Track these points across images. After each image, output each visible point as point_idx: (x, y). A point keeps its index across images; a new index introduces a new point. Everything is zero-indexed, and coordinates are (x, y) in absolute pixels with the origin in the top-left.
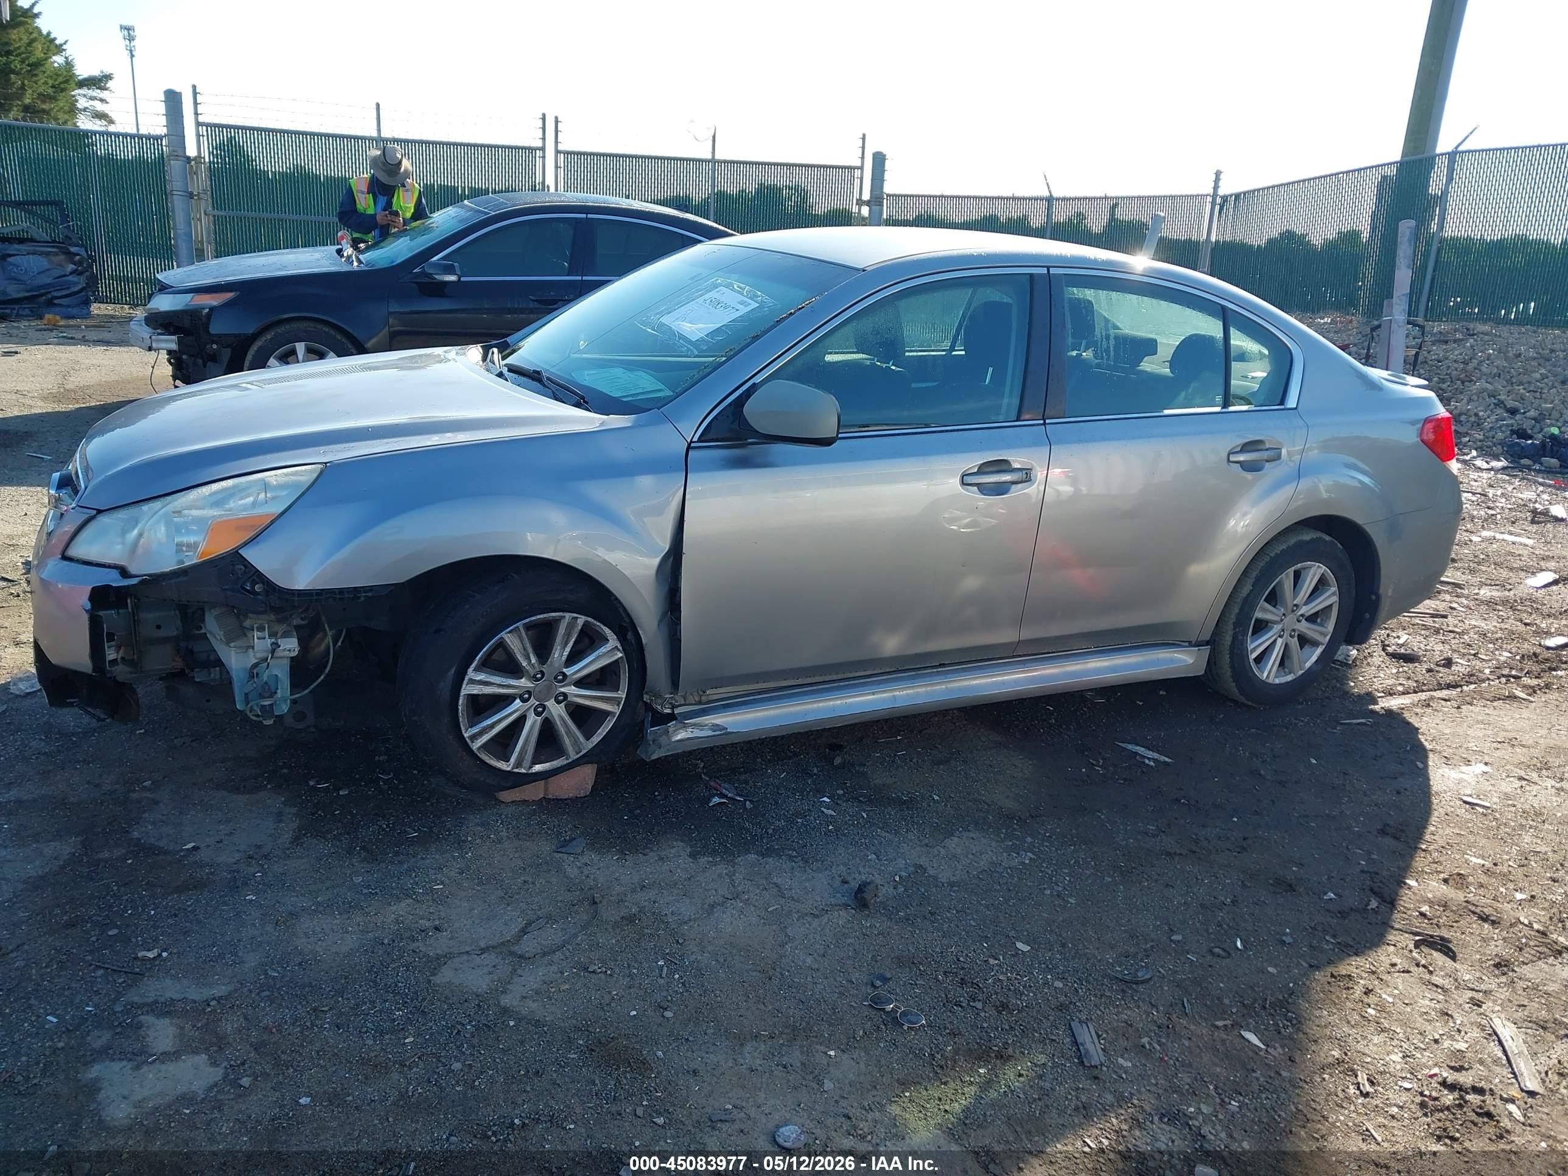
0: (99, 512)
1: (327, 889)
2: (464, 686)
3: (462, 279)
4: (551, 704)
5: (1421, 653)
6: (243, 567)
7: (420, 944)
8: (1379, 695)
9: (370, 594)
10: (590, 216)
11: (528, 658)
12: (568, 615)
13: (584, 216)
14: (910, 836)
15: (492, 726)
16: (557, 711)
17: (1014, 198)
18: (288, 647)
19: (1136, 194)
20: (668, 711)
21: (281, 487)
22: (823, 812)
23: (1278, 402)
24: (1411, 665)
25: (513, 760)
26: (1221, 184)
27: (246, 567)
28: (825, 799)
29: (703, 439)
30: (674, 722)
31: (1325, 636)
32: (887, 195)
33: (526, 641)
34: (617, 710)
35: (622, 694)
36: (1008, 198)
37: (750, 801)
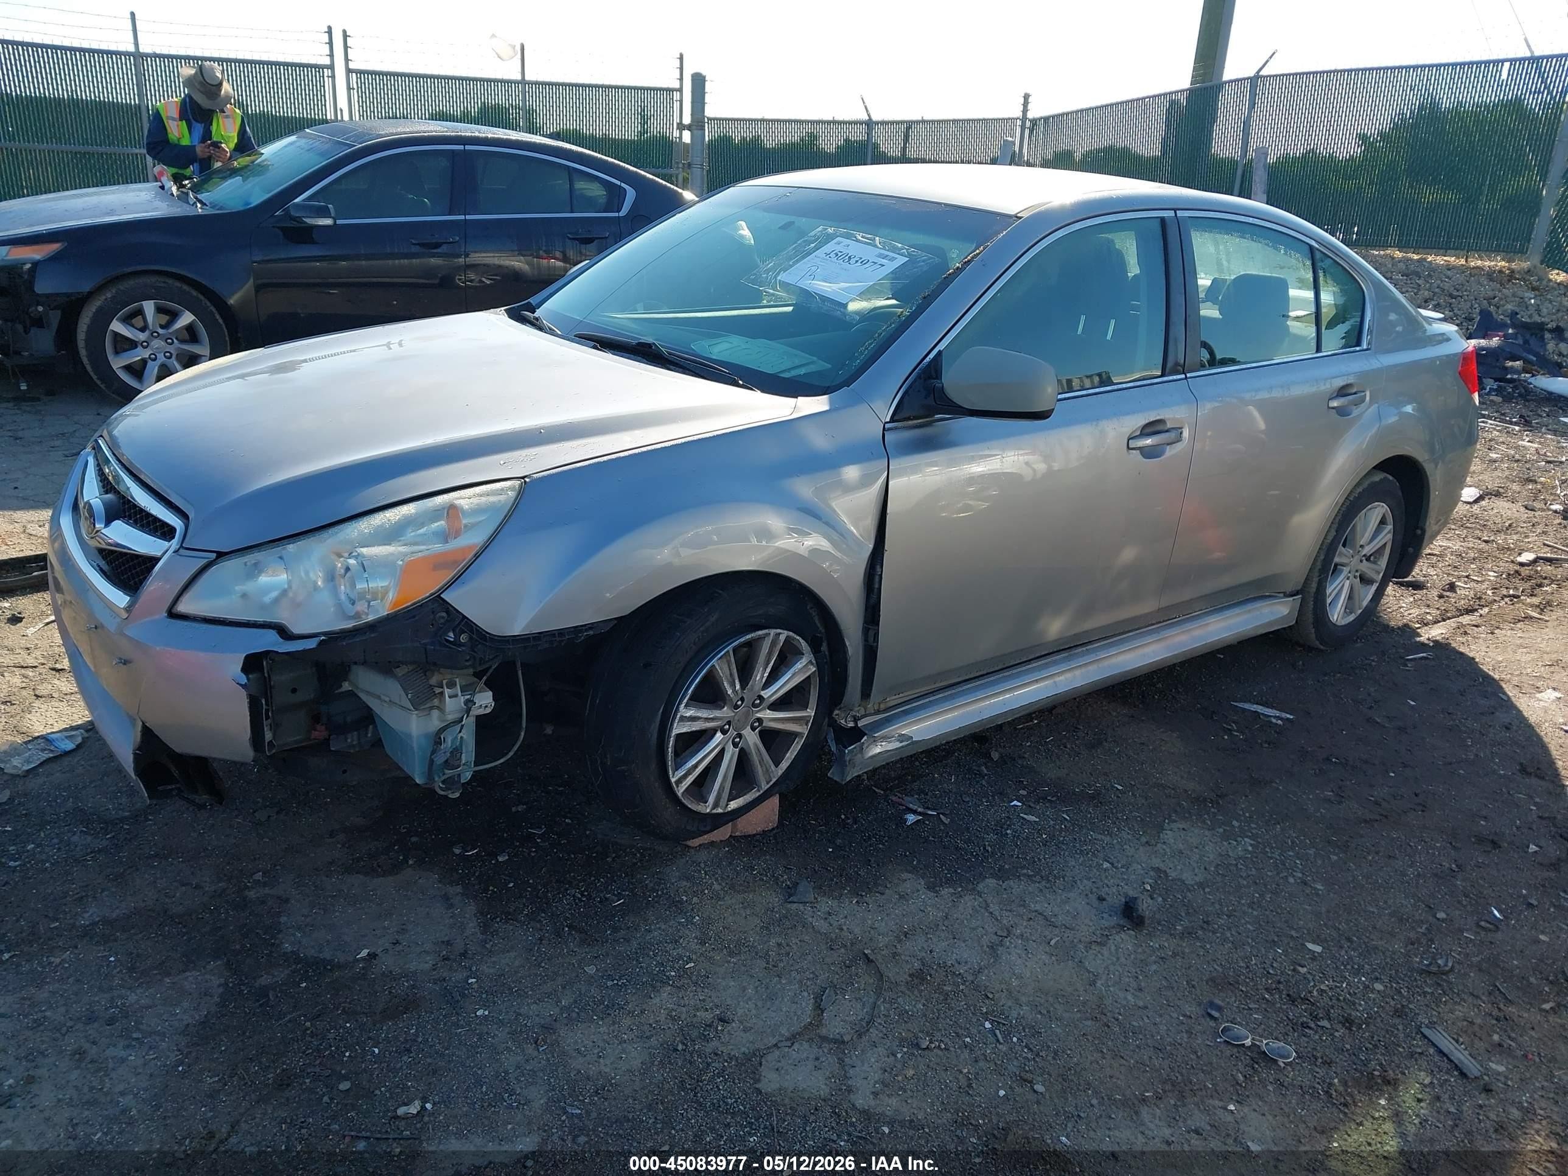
0: (221, 555)
1: (564, 988)
2: (675, 725)
3: (339, 222)
4: (747, 732)
5: (1422, 579)
6: (444, 614)
7: (715, 1043)
8: (1417, 626)
9: (591, 633)
10: (468, 147)
11: (733, 685)
12: (773, 632)
13: (461, 147)
14: (1124, 835)
15: (696, 766)
16: (752, 738)
17: (834, 122)
18: (484, 702)
19: (951, 118)
20: (851, 724)
21: (478, 510)
22: (1023, 818)
23: (1354, 344)
24: (1420, 592)
25: (711, 799)
26: (1030, 107)
27: (447, 612)
28: (1015, 803)
29: (895, 418)
30: (865, 738)
31: (1379, 573)
32: (709, 119)
33: (734, 666)
34: (804, 730)
35: (811, 712)
36: (829, 122)
37: (942, 814)
